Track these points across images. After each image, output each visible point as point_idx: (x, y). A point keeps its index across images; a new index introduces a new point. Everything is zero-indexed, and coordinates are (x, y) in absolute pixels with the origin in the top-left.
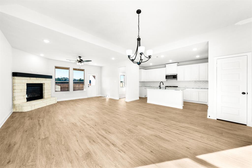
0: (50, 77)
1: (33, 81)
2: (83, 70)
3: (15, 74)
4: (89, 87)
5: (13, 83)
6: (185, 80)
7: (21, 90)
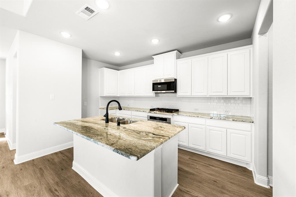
6: (195, 94)
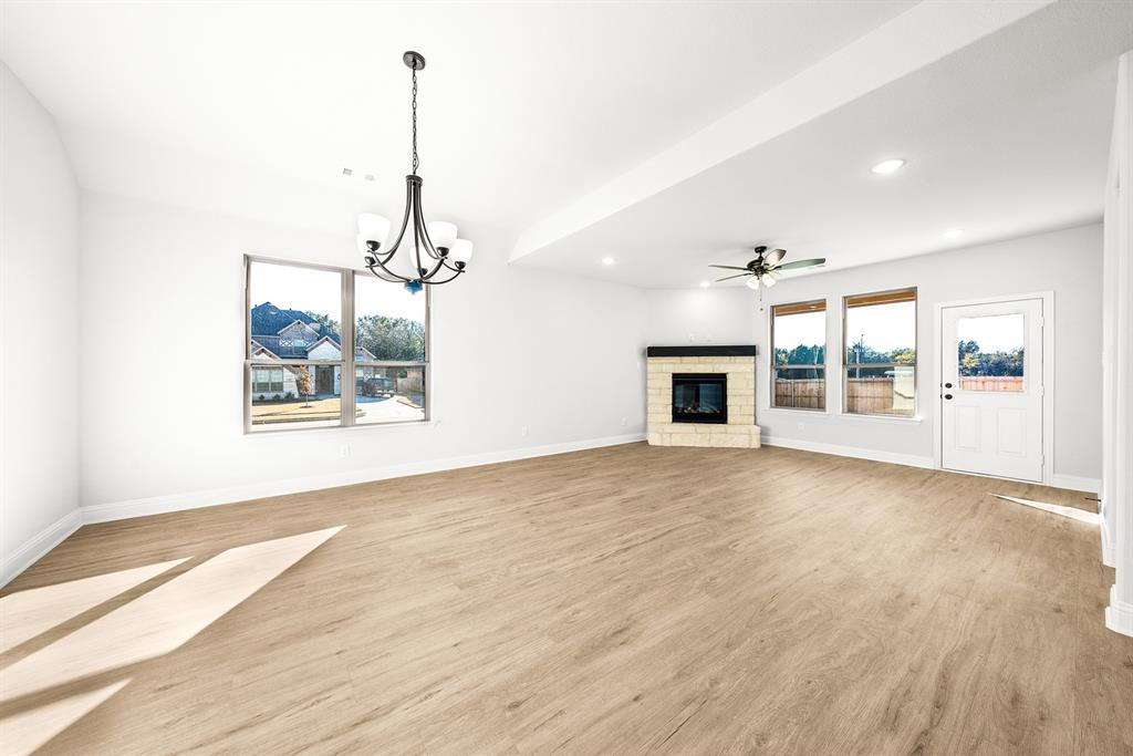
0: (750, 351)
1: (689, 366)
2: (909, 294)
3: (654, 352)
4: (949, 397)
5: (646, 372)
7: (660, 389)
